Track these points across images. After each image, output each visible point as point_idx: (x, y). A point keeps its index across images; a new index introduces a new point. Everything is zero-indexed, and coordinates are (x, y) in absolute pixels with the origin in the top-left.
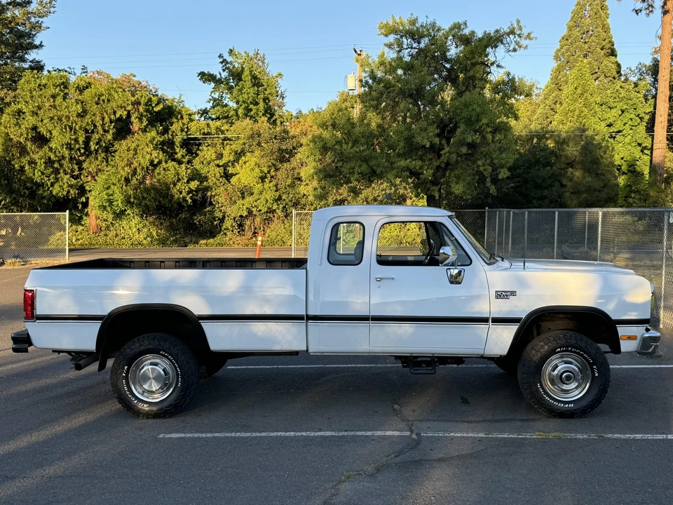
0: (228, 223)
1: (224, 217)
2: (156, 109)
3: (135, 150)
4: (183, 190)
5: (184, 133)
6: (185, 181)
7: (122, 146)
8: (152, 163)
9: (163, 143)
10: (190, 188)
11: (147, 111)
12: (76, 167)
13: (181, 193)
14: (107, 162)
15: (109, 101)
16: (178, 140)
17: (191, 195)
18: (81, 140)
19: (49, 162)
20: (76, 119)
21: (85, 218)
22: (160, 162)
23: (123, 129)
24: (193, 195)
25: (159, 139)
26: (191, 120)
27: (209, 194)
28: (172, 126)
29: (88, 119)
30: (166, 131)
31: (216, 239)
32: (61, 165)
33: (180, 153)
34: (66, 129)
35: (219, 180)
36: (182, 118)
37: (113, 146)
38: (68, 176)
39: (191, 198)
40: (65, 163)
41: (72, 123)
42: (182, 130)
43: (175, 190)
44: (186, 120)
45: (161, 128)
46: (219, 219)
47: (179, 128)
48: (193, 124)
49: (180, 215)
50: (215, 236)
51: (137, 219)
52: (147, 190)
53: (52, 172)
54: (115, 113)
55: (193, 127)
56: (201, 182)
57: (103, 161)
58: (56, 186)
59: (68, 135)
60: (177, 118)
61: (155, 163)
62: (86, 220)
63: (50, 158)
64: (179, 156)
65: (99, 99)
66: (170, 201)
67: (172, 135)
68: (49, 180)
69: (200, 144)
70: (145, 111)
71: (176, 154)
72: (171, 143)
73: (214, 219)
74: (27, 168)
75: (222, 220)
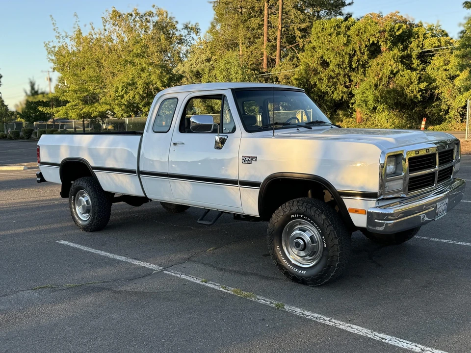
0: (452, 113)
1: (449, 108)
2: (397, 34)
3: (383, 64)
4: (414, 90)
5: (419, 48)
6: (416, 83)
7: (374, 62)
8: (392, 72)
9: (403, 57)
10: (420, 88)
11: (391, 35)
12: (347, 80)
13: (413, 92)
14: (365, 75)
15: (365, 32)
16: (414, 54)
17: (420, 93)
18: (347, 61)
19: (331, 77)
20: (343, 48)
21: (354, 113)
22: (398, 72)
23: (374, 50)
24: (423, 93)
25: (399, 54)
26: (425, 38)
27: (436, 92)
28: (411, 44)
29: (351, 46)
30: (405, 48)
31: (441, 125)
32: (338, 80)
33: (416, 62)
34: (336, 55)
35: (445, 81)
36: (418, 37)
37: (368, 63)
38: (342, 86)
39: (421, 96)
40: (341, 78)
41: (341, 51)
42: (418, 46)
43: (408, 91)
44: (421, 39)
45: (402, 46)
46: (444, 110)
47: (416, 45)
48: (426, 41)
49: (416, 109)
50: (441, 123)
51: (386, 113)
52: (389, 92)
53: (332, 85)
54: (369, 40)
55: (427, 43)
56: (430, 84)
57: (362, 74)
58: (335, 93)
59: (338, 59)
60: (414, 38)
61: (395, 72)
62: (355, 115)
63: (331, 75)
64: (415, 66)
65: (359, 32)
66: (405, 99)
67: (410, 51)
68: (331, 90)
69: (433, 55)
70: (389, 36)
71: (413, 64)
72: (409, 57)
73: (440, 110)
74: (317, 83)
75: (447, 112)
